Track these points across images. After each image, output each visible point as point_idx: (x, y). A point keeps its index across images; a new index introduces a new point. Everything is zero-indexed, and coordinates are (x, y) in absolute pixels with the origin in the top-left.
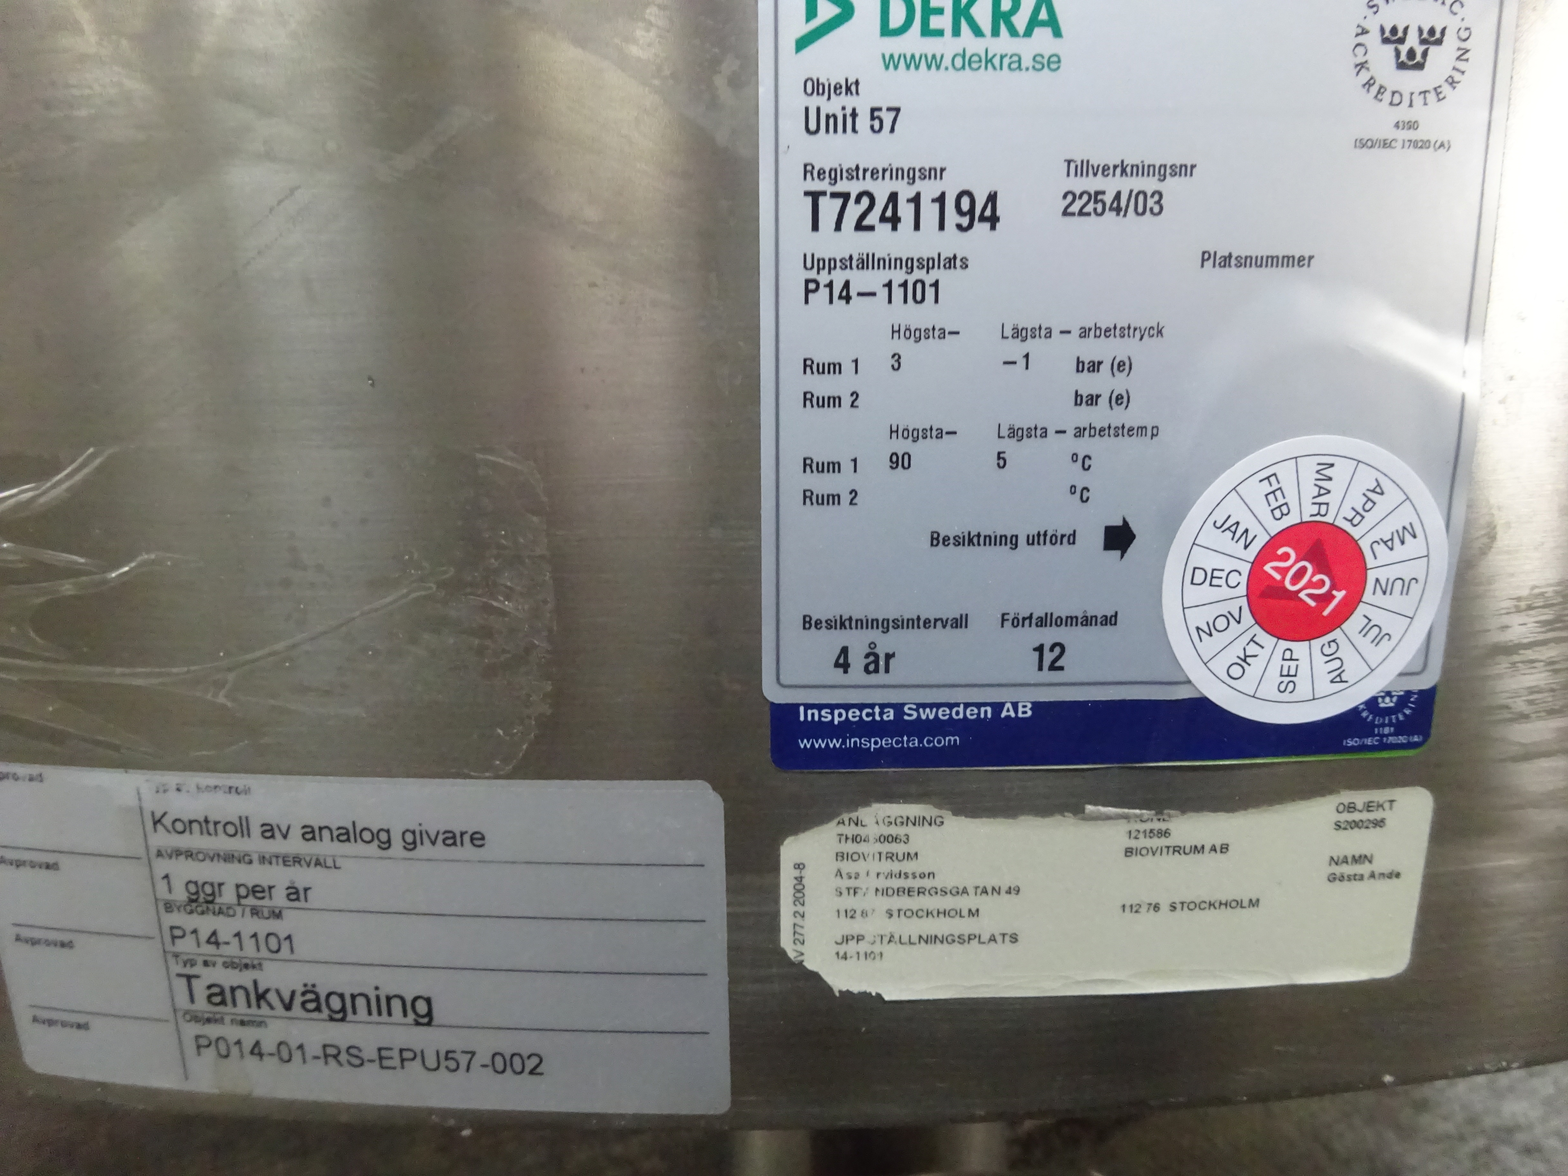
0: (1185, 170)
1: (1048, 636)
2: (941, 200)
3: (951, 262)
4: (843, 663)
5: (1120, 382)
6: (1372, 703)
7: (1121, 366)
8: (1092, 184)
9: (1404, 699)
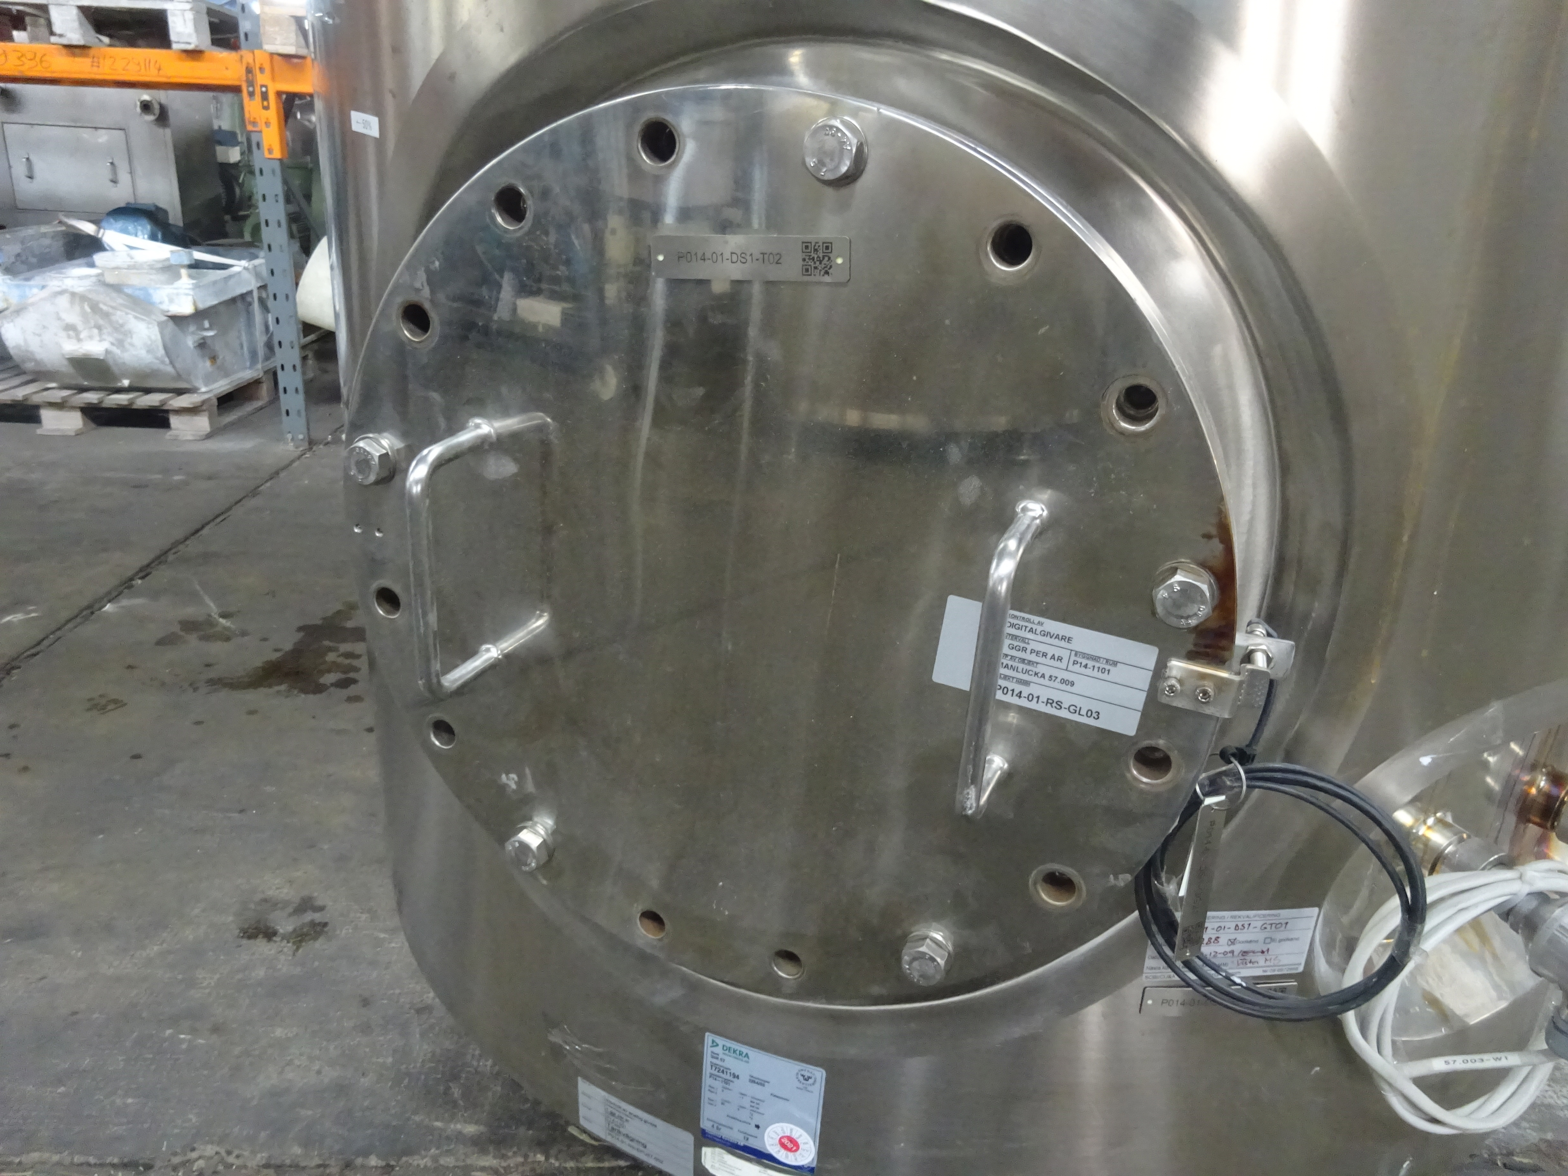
0: (768, 1082)
1: (747, 1136)
2: (730, 1073)
3: (731, 1081)
4: (713, 1126)
5: (757, 1106)
6: (803, 1166)
7: (758, 1104)
8: (754, 1079)
9: (809, 1167)
